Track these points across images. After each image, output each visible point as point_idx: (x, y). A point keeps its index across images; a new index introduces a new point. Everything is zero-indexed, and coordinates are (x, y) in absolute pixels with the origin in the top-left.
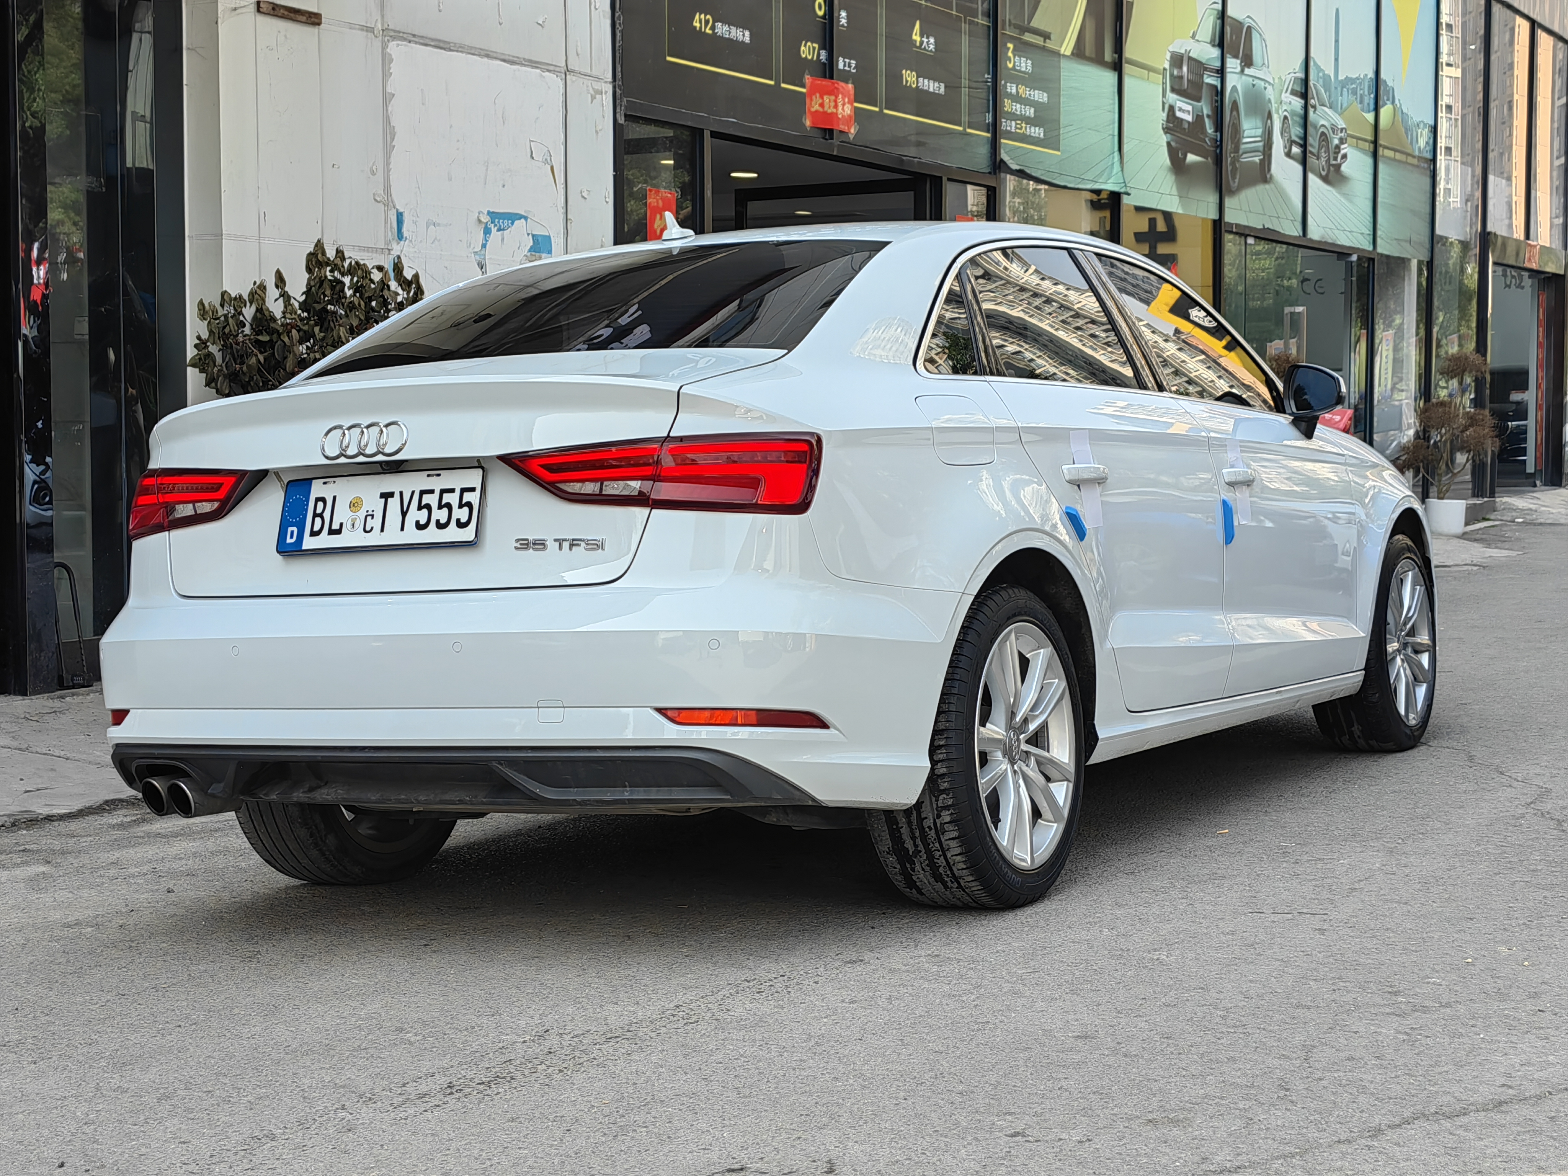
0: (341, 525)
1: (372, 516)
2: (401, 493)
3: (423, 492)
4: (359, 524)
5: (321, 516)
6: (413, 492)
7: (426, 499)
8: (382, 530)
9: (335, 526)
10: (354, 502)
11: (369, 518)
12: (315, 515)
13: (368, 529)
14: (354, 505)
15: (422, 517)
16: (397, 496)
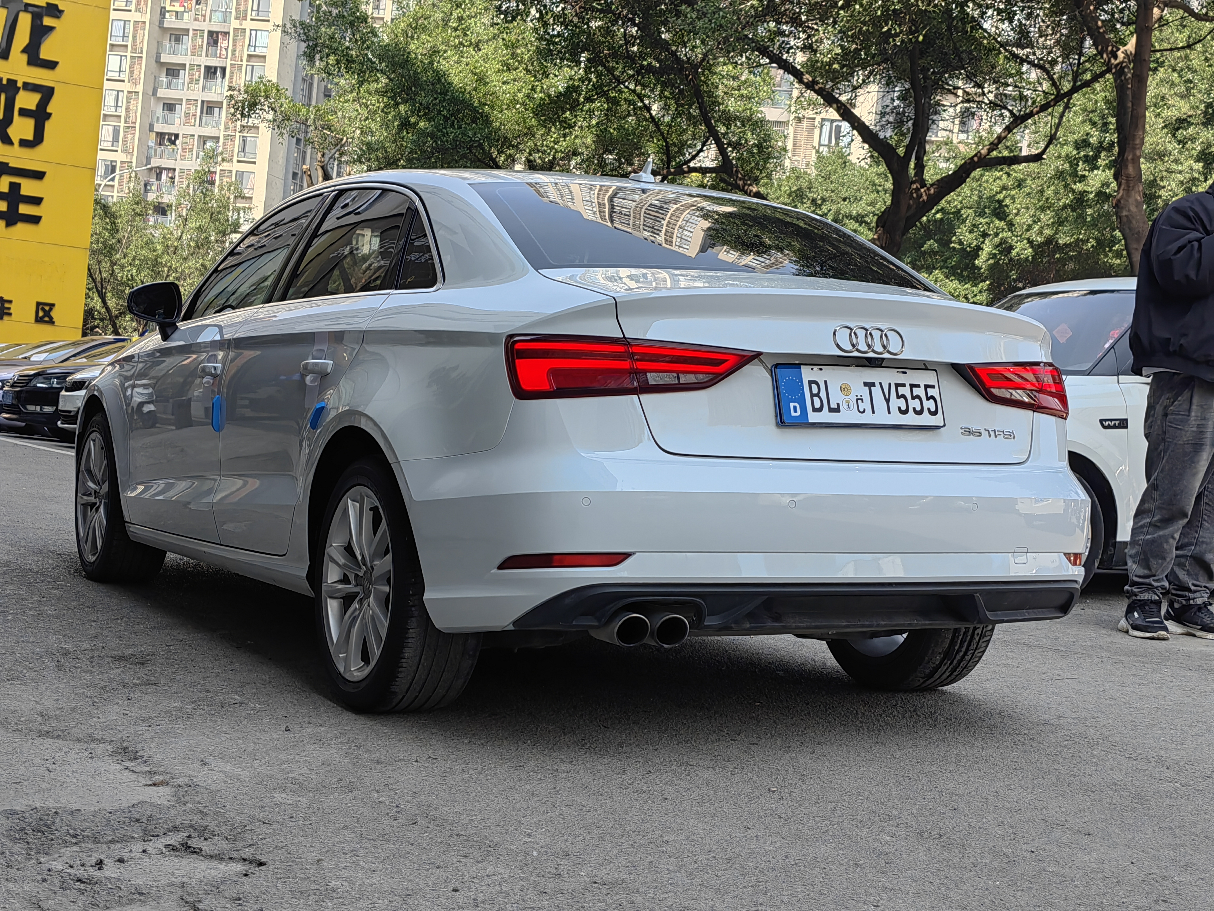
0: (838, 404)
1: (862, 400)
2: (880, 384)
3: (897, 385)
4: (853, 405)
5: (818, 395)
6: (890, 384)
7: (901, 390)
8: (873, 412)
9: (833, 405)
10: (843, 387)
11: (860, 401)
12: (812, 395)
13: (862, 410)
14: (845, 389)
15: (902, 403)
16: (877, 385)
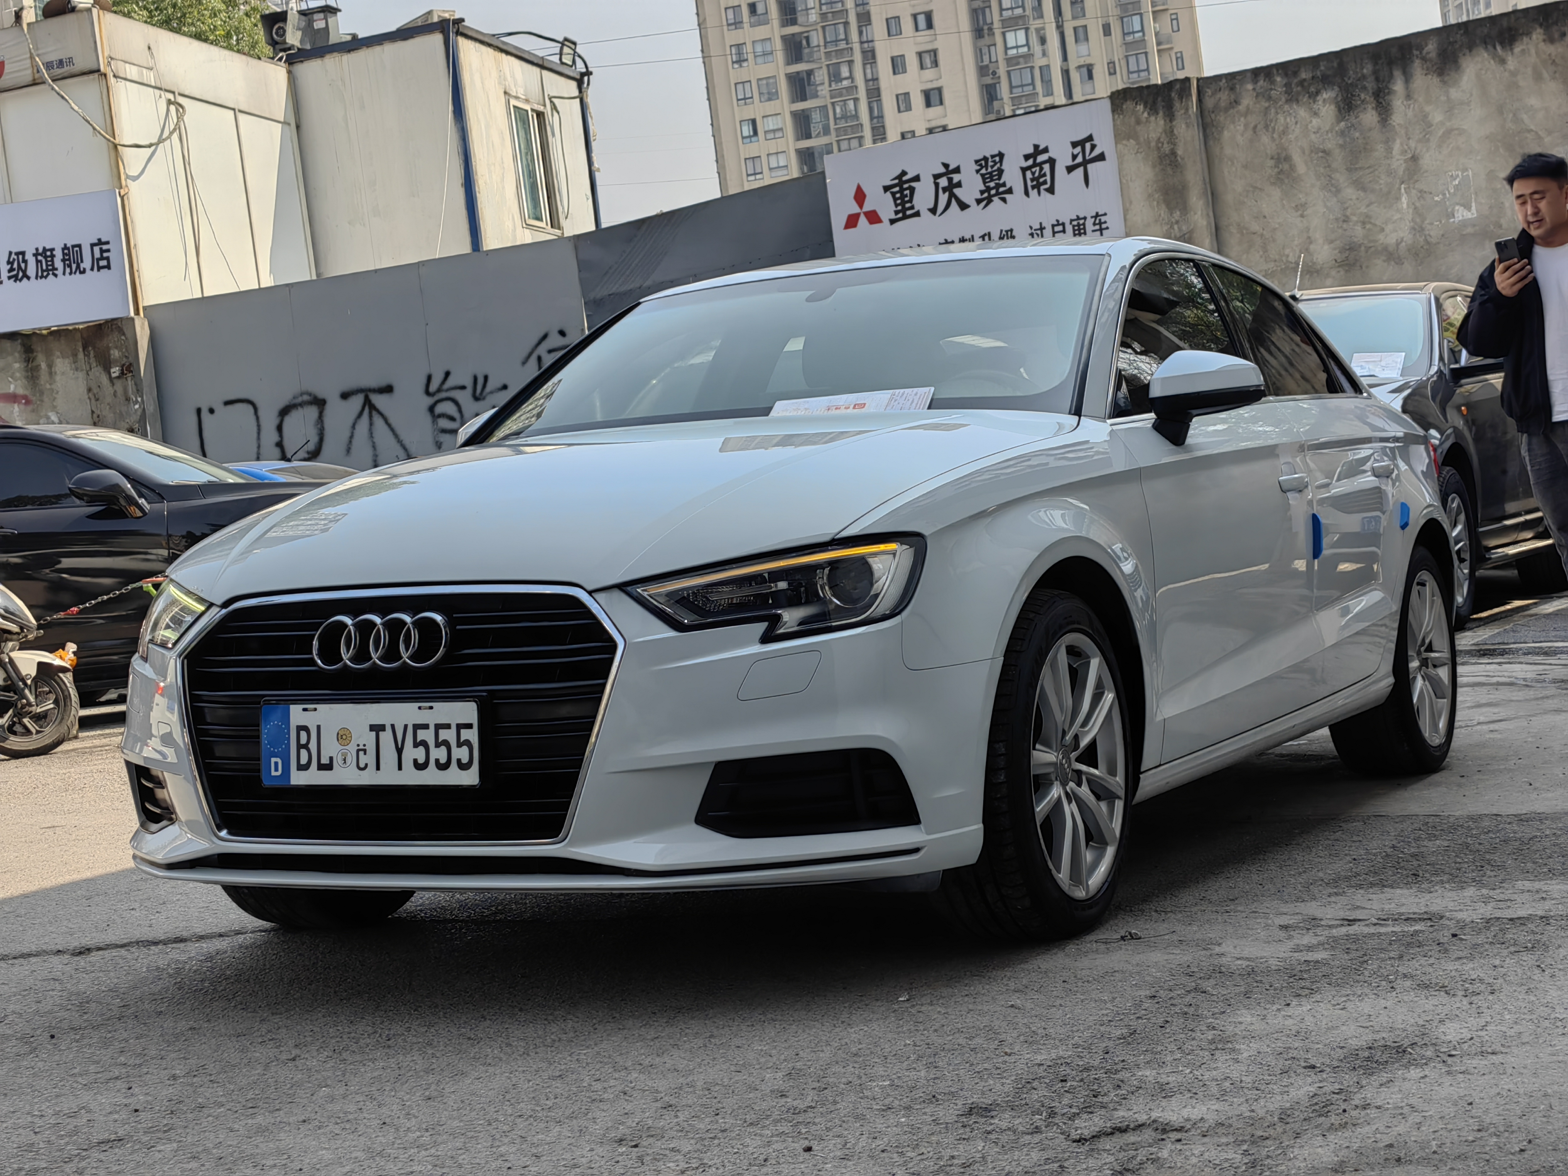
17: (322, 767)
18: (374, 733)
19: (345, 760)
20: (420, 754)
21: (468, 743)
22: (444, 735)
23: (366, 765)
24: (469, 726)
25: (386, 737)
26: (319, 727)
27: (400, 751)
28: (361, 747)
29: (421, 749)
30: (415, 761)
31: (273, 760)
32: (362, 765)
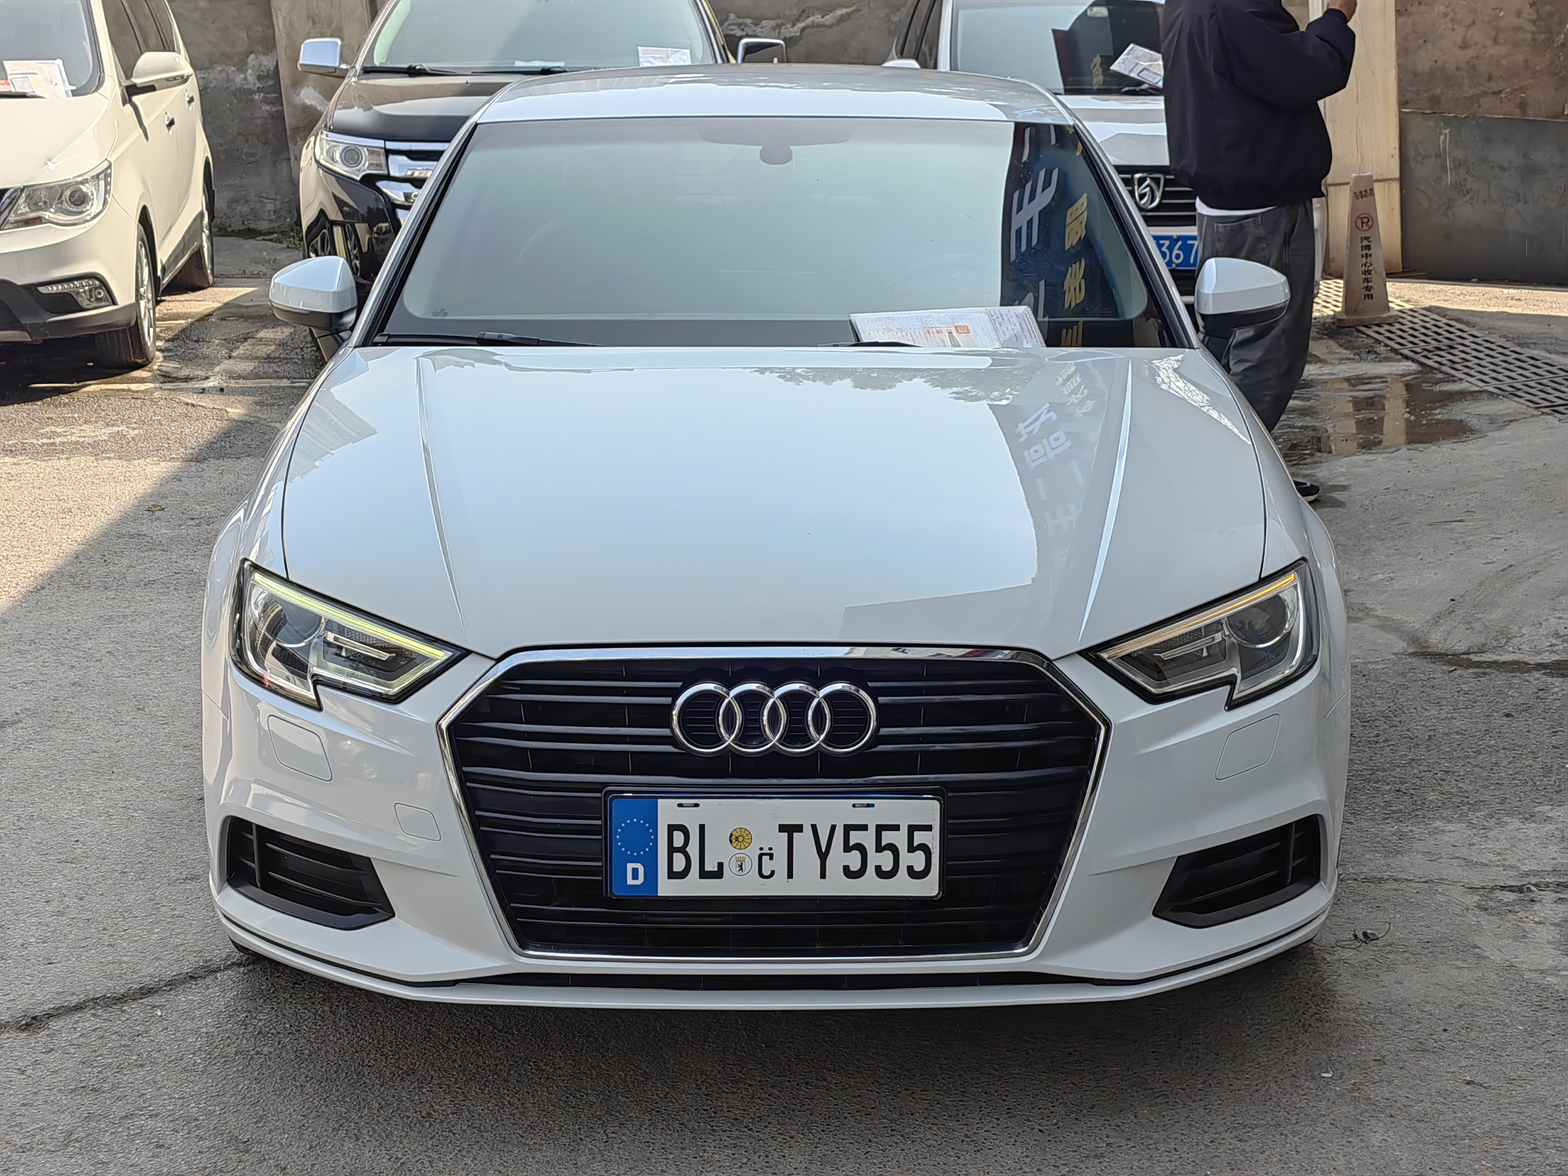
17: (704, 874)
18: (785, 835)
19: (741, 866)
20: (854, 860)
21: (924, 848)
22: (888, 837)
23: (773, 873)
24: (928, 828)
25: (804, 841)
26: (702, 828)
27: (823, 856)
28: (766, 851)
29: (856, 854)
30: (846, 869)
31: (630, 866)
32: (766, 872)
